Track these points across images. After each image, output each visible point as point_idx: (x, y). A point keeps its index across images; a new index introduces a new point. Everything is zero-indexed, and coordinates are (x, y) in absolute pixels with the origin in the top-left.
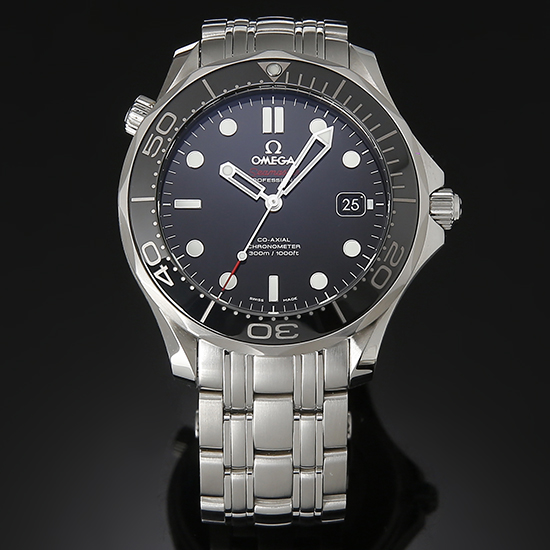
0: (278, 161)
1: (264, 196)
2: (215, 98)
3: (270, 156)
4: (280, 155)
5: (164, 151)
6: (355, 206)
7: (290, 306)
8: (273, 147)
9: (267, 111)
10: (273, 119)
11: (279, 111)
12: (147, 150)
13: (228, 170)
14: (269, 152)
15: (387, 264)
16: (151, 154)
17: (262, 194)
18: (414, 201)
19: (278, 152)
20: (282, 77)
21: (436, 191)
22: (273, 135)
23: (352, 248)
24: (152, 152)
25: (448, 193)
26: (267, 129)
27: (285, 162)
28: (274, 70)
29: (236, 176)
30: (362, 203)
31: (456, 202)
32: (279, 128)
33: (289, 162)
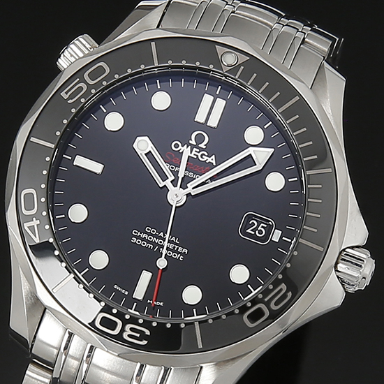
0: (199, 155)
1: (170, 186)
2: (156, 65)
3: (193, 147)
4: (203, 150)
5: (83, 100)
6: (260, 232)
7: (153, 310)
8: (200, 139)
9: (207, 99)
10: (211, 110)
11: (221, 104)
12: (67, 93)
13: (143, 145)
14: (193, 142)
15: (267, 304)
16: (68, 99)
17: (168, 183)
18: (322, 249)
19: (202, 146)
20: (234, 69)
21: (352, 248)
22: (204, 126)
23: (239, 274)
24: (71, 97)
25: (364, 255)
26: (200, 117)
27: (206, 158)
28: (230, 59)
29: (149, 154)
30: (269, 230)
31: (369, 267)
32: (214, 122)
33: (210, 160)
